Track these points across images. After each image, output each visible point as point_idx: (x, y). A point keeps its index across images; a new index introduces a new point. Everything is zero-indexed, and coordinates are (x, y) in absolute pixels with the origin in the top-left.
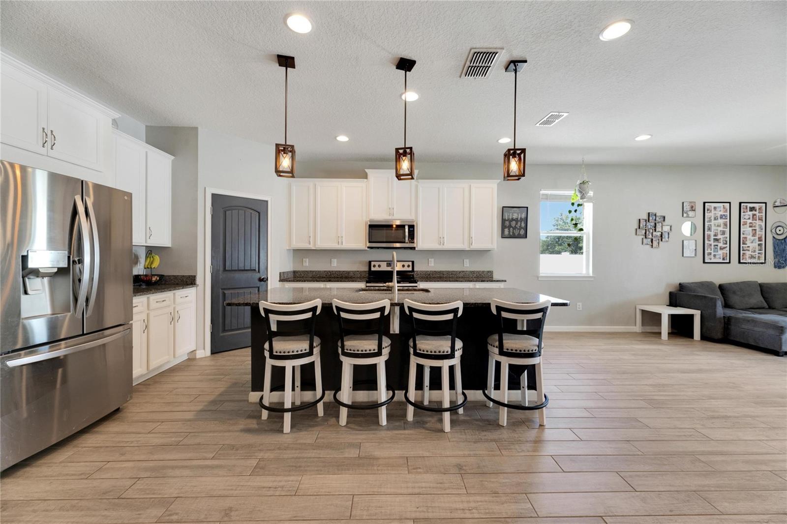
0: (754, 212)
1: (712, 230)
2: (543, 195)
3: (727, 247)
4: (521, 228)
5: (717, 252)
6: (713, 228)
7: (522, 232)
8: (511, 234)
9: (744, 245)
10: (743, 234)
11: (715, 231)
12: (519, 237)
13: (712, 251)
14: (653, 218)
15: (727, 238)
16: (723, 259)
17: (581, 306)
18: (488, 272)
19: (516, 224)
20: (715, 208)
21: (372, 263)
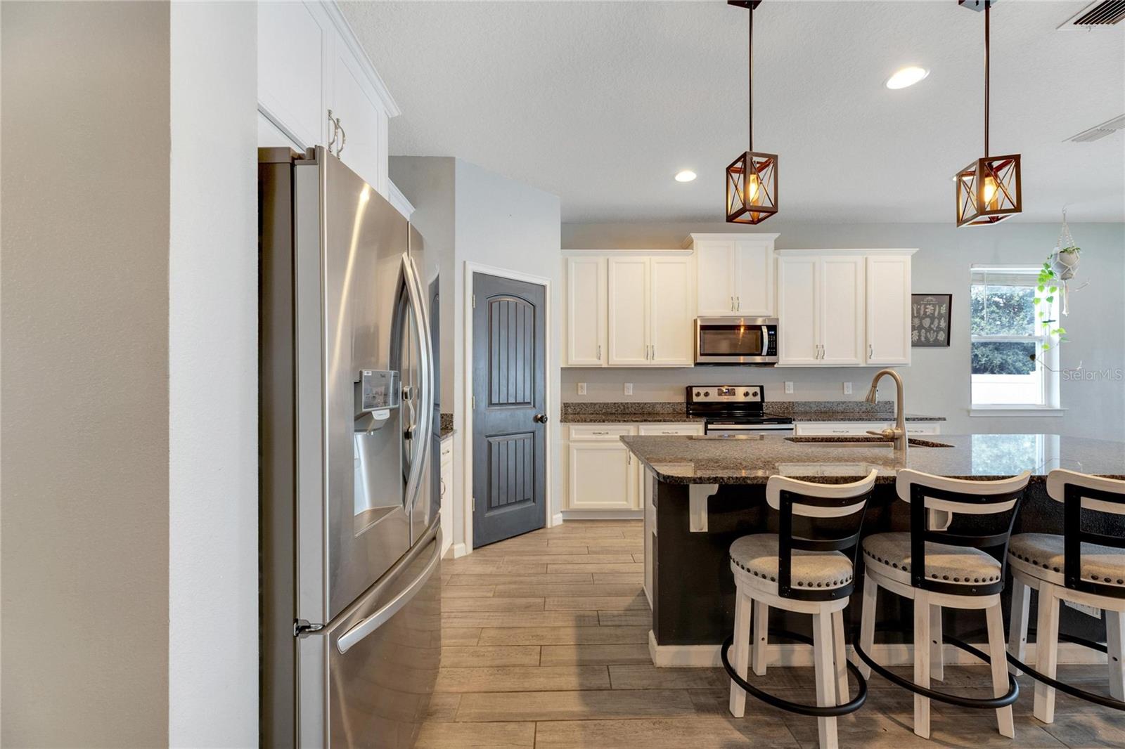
2: (976, 274)
4: (939, 329)
7: (942, 336)
8: (923, 339)
12: (936, 344)
18: (886, 403)
19: (932, 323)
21: (694, 389)
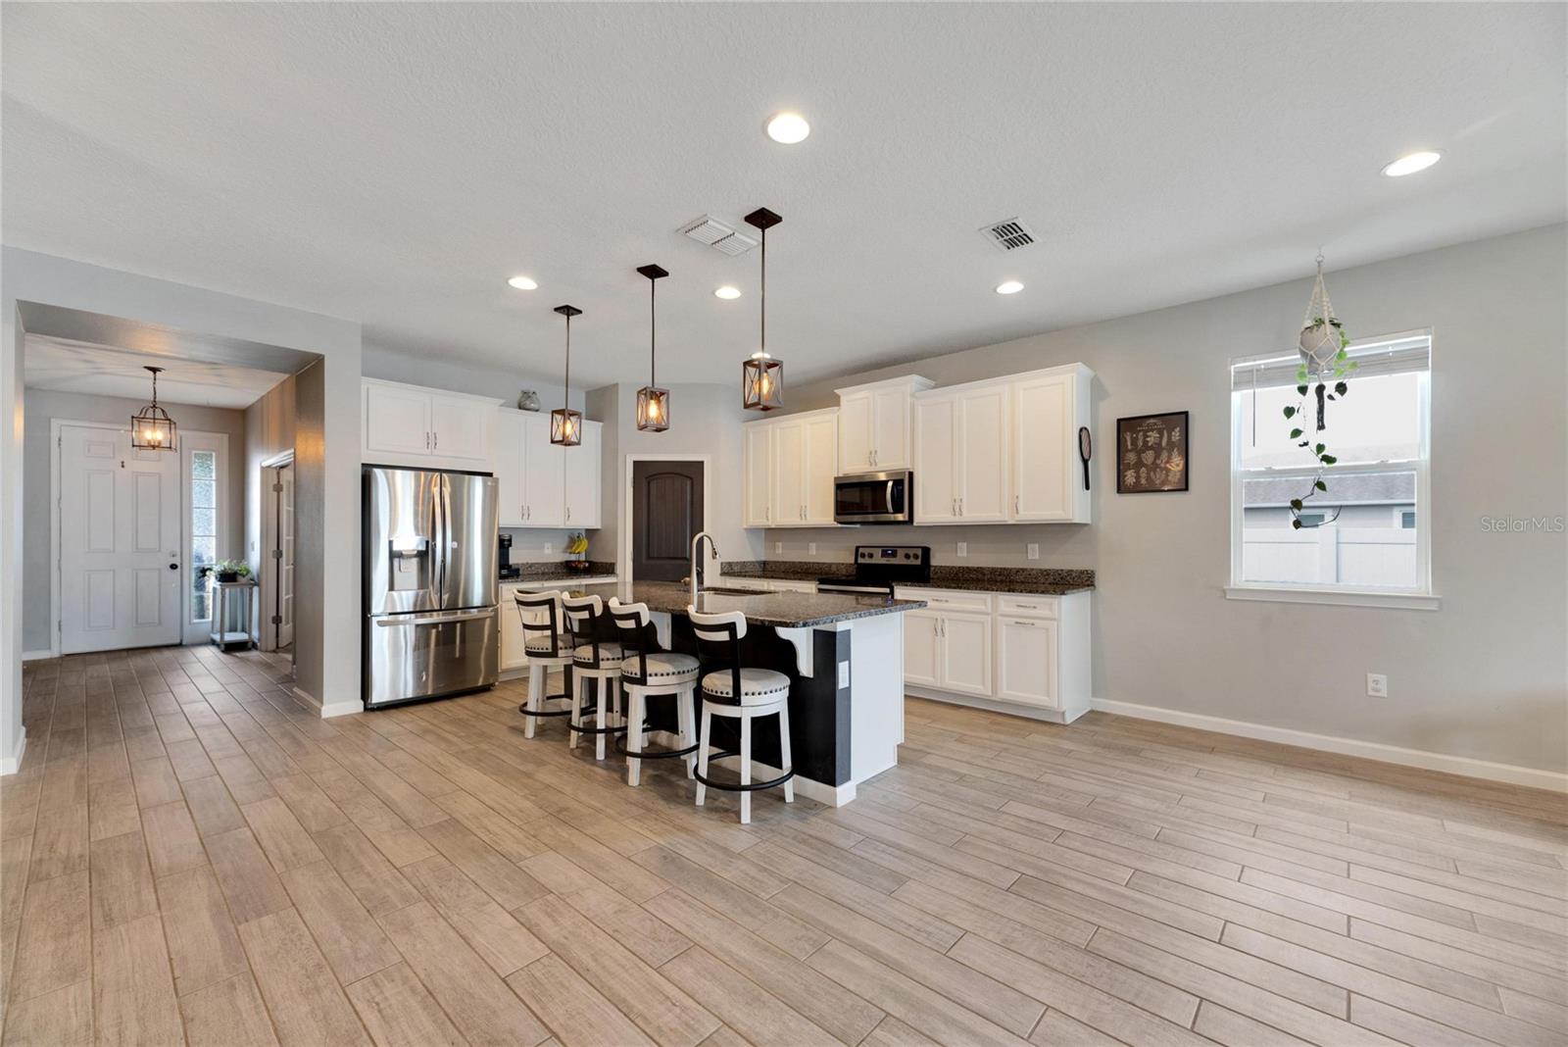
2: (1238, 373)
4: (1171, 467)
7: (1175, 478)
8: (1143, 481)
12: (1166, 489)
18: (1086, 571)
21: (861, 550)
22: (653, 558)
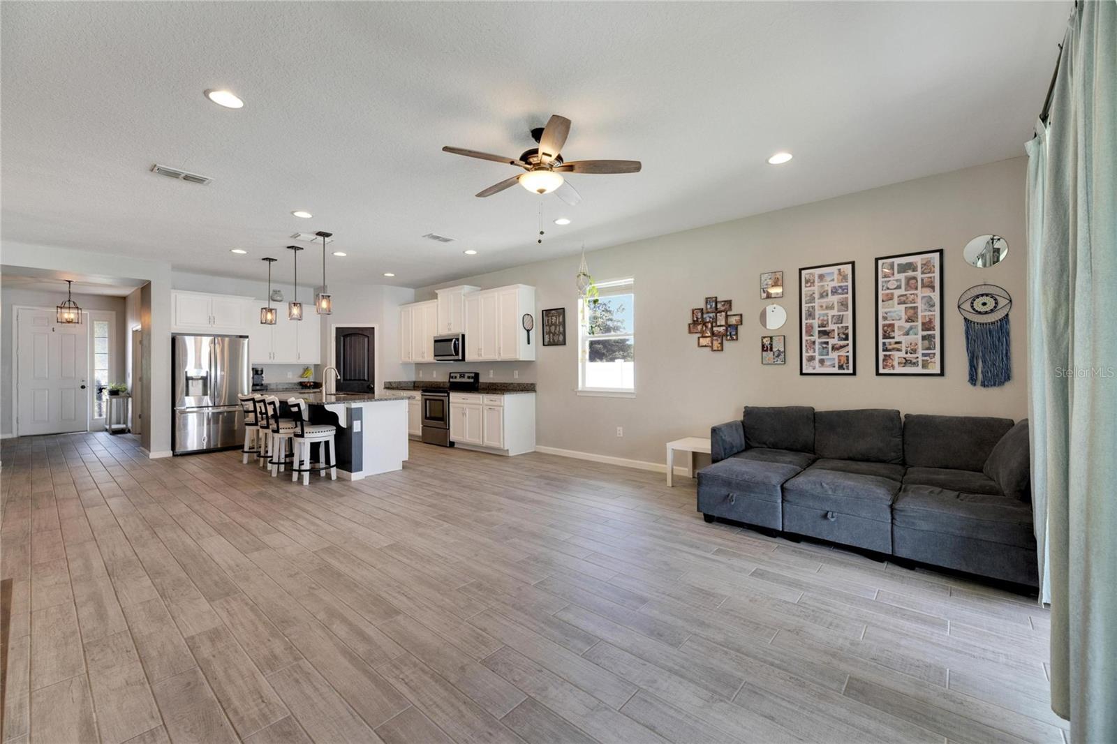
0: (910, 273)
1: (817, 317)
3: (848, 345)
4: (560, 333)
5: (828, 354)
6: (817, 313)
7: (561, 338)
8: (551, 340)
9: (887, 341)
10: (885, 318)
11: (822, 318)
12: (558, 344)
13: (816, 354)
14: (711, 306)
15: (847, 328)
16: (841, 367)
17: (621, 431)
18: (531, 384)
20: (821, 277)
21: (452, 375)
22: (347, 380)
